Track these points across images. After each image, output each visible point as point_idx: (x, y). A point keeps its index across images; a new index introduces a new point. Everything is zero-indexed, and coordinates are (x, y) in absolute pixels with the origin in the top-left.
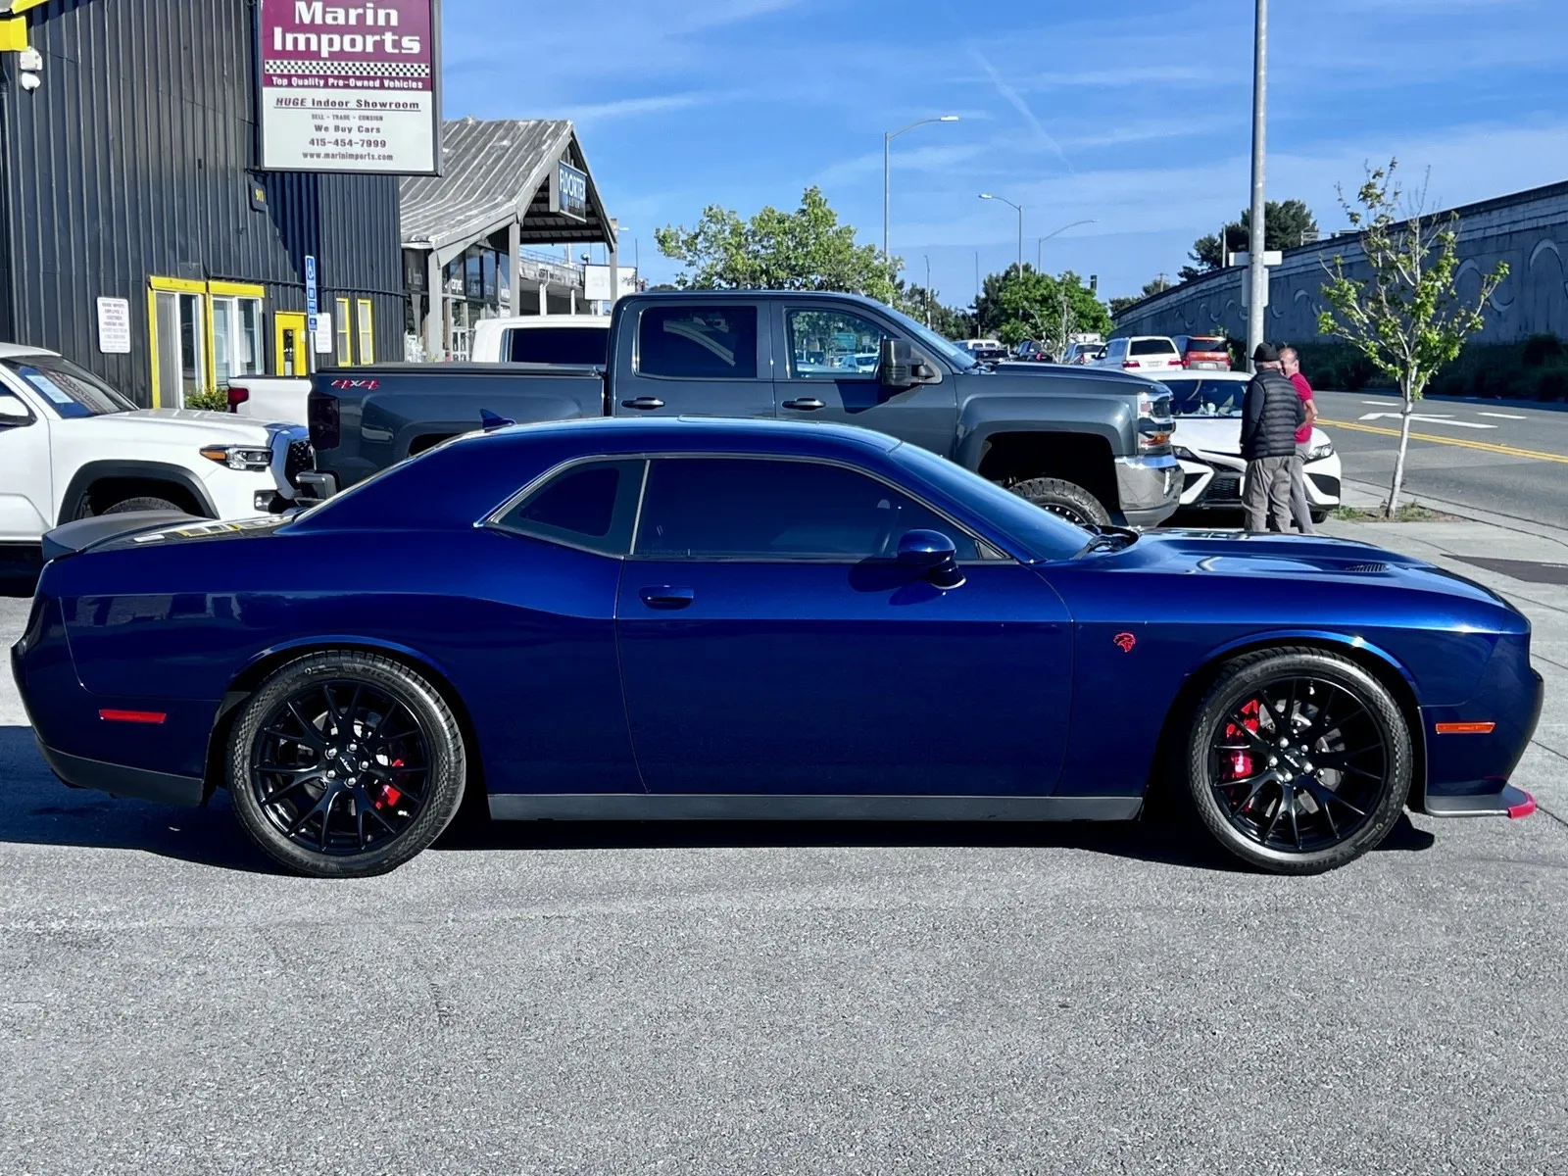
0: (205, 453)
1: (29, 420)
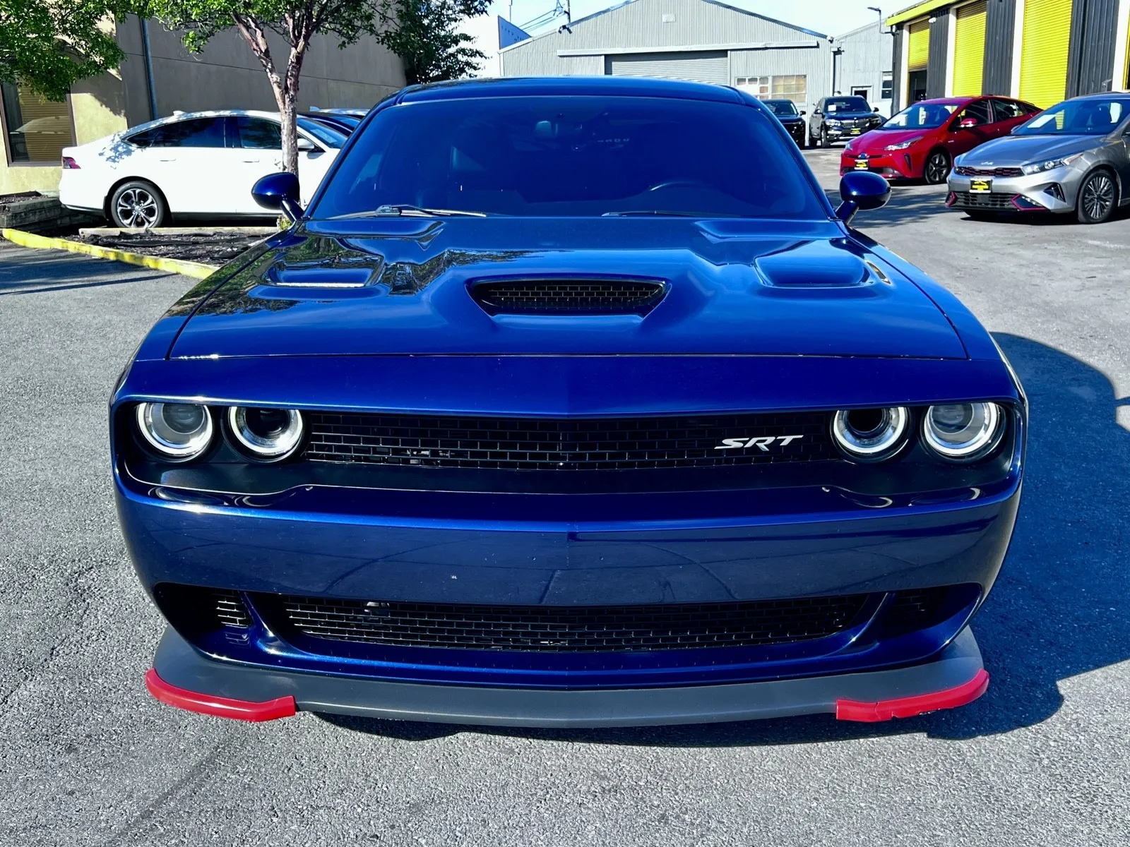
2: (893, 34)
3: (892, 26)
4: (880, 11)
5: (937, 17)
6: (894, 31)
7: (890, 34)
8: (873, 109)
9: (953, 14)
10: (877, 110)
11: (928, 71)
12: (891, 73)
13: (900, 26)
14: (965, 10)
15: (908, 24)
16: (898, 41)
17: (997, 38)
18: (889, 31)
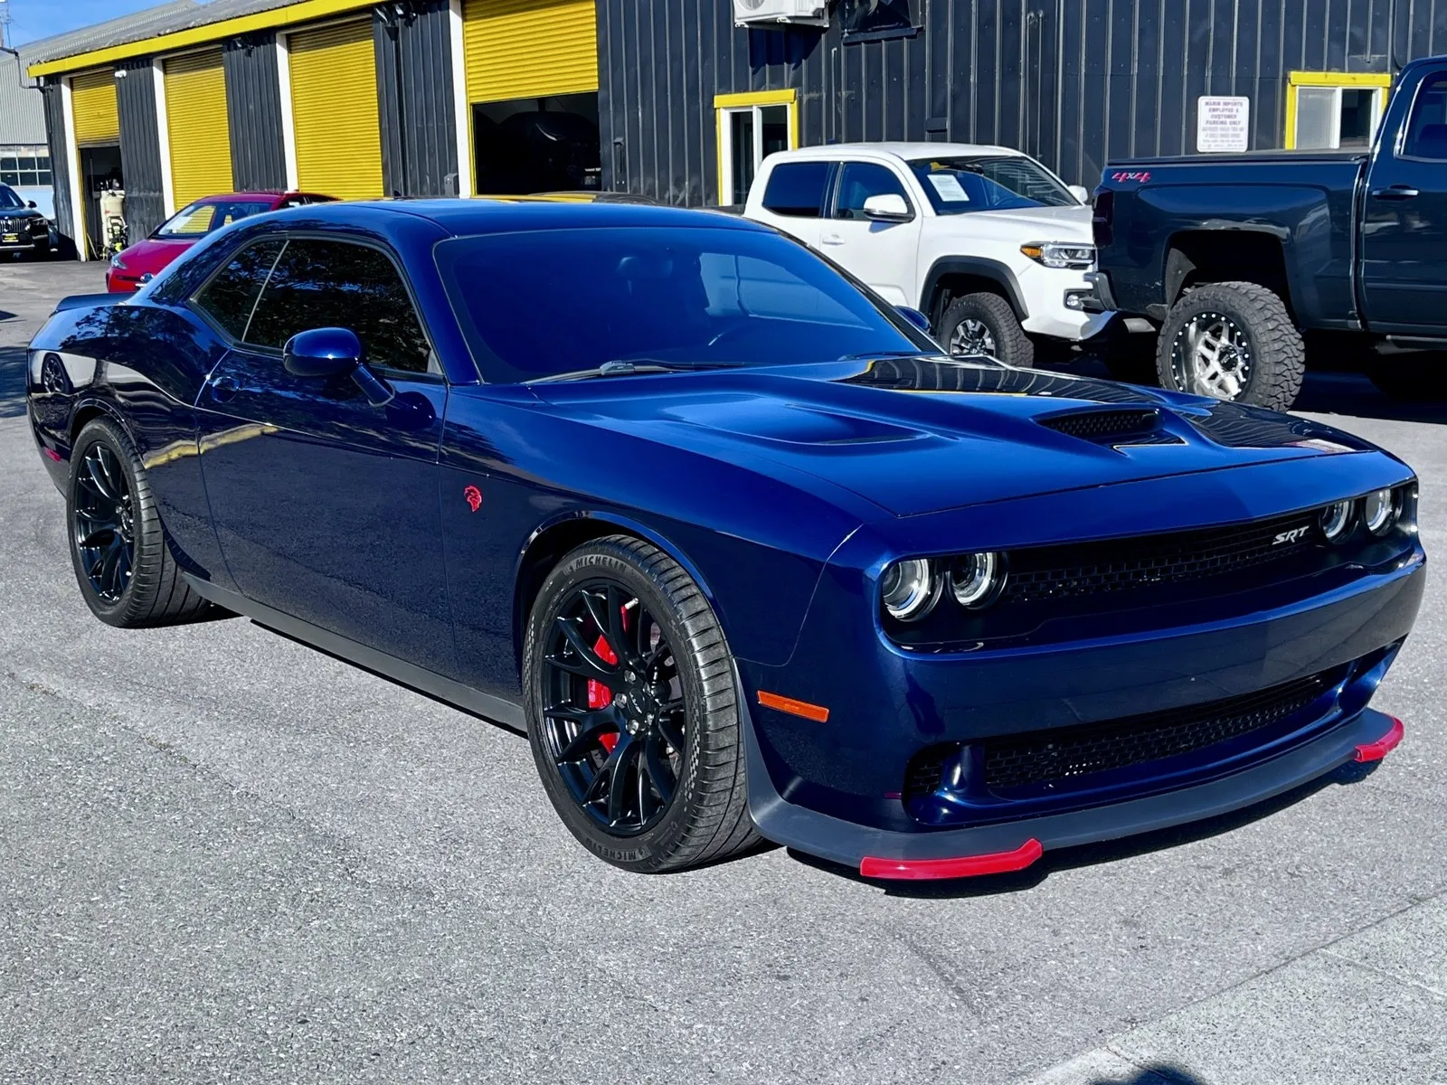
0: (1026, 250)
1: (908, 217)
2: (42, 90)
3: (38, 78)
4: (16, 54)
5: (128, 69)
6: (42, 84)
7: (37, 90)
8: (27, 204)
9: (158, 67)
10: (33, 204)
11: (121, 147)
12: (46, 147)
13: (53, 79)
14: (177, 63)
15: (68, 76)
16: (53, 102)
17: (251, 107)
18: (36, 84)
